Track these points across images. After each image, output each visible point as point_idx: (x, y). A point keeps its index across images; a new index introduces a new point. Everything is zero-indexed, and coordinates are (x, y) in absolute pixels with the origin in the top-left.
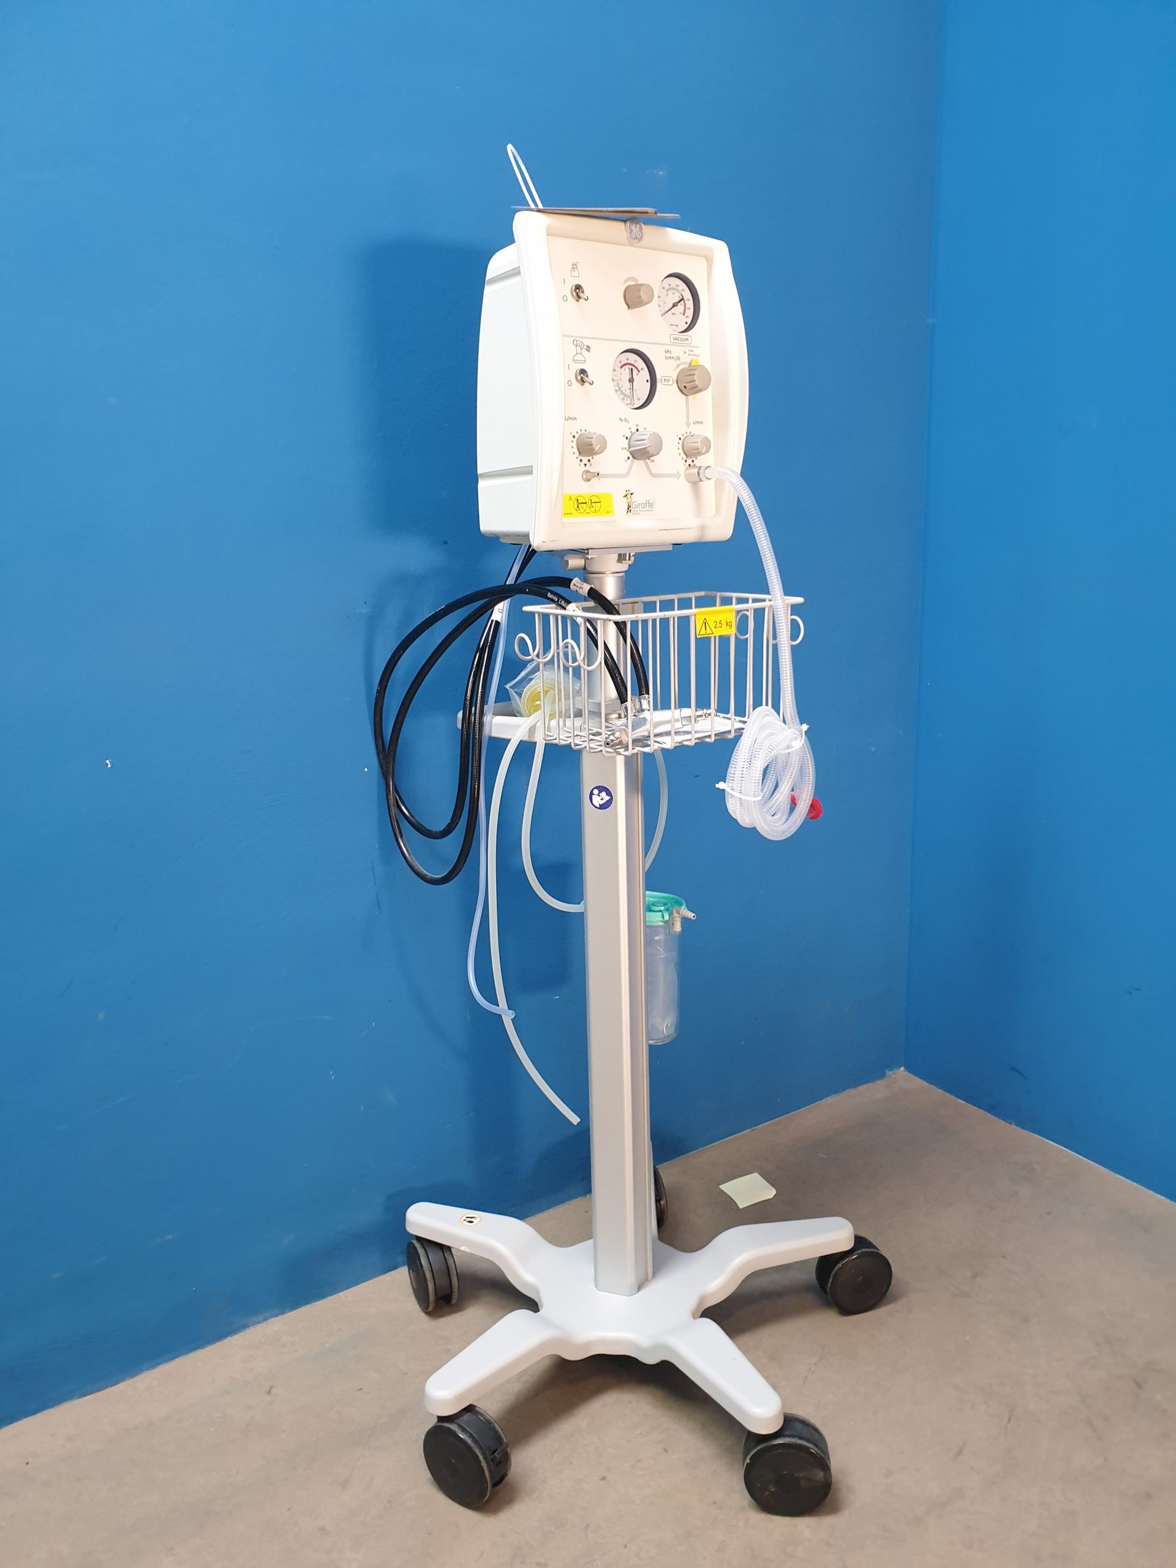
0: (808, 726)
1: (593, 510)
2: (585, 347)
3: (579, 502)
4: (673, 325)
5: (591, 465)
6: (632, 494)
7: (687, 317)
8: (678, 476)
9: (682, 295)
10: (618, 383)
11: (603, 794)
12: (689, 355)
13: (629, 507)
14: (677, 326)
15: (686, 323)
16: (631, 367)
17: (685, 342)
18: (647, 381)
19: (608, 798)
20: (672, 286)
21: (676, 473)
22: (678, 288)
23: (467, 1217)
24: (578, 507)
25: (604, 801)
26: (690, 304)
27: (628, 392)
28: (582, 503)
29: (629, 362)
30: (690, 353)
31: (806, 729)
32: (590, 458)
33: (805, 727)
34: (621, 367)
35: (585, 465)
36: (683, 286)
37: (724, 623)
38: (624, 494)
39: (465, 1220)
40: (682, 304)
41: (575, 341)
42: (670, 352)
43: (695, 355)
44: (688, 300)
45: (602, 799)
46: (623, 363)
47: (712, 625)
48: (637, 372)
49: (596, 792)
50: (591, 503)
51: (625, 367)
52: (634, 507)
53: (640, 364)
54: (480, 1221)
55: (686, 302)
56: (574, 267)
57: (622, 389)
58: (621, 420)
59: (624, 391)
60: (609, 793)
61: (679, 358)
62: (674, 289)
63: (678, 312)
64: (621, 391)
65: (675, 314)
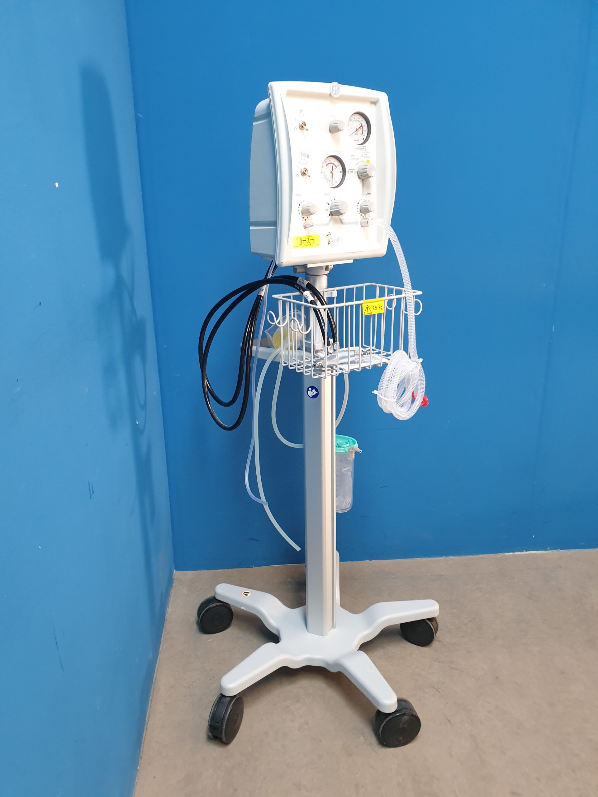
0: (422, 360)
1: (309, 244)
2: (306, 156)
3: (302, 240)
4: (356, 141)
5: (309, 220)
6: (331, 234)
7: (364, 135)
8: (357, 223)
9: (361, 123)
10: (324, 174)
11: (314, 391)
13: (329, 241)
14: (358, 141)
15: (363, 139)
16: (332, 165)
17: (362, 150)
18: (341, 172)
19: (316, 393)
20: (355, 119)
21: (356, 221)
22: (359, 120)
23: (245, 592)
24: (301, 243)
25: (314, 394)
26: (366, 128)
27: (330, 179)
28: (303, 241)
29: (331, 162)
30: (365, 156)
31: (421, 361)
32: (308, 216)
33: (421, 360)
34: (327, 165)
35: (305, 220)
36: (361, 119)
37: (378, 308)
38: (327, 235)
39: (243, 594)
40: (361, 129)
41: (301, 153)
42: (354, 156)
43: (368, 157)
44: (365, 126)
45: (313, 393)
46: (328, 163)
47: (371, 309)
48: (335, 167)
49: (310, 389)
50: (309, 240)
51: (329, 165)
52: (332, 241)
53: (337, 163)
54: (251, 594)
55: (364, 127)
56: (301, 111)
57: (327, 177)
58: (326, 194)
59: (328, 178)
60: (317, 390)
61: (359, 159)
62: (357, 120)
63: (359, 133)
64: (326, 178)
65: (357, 134)
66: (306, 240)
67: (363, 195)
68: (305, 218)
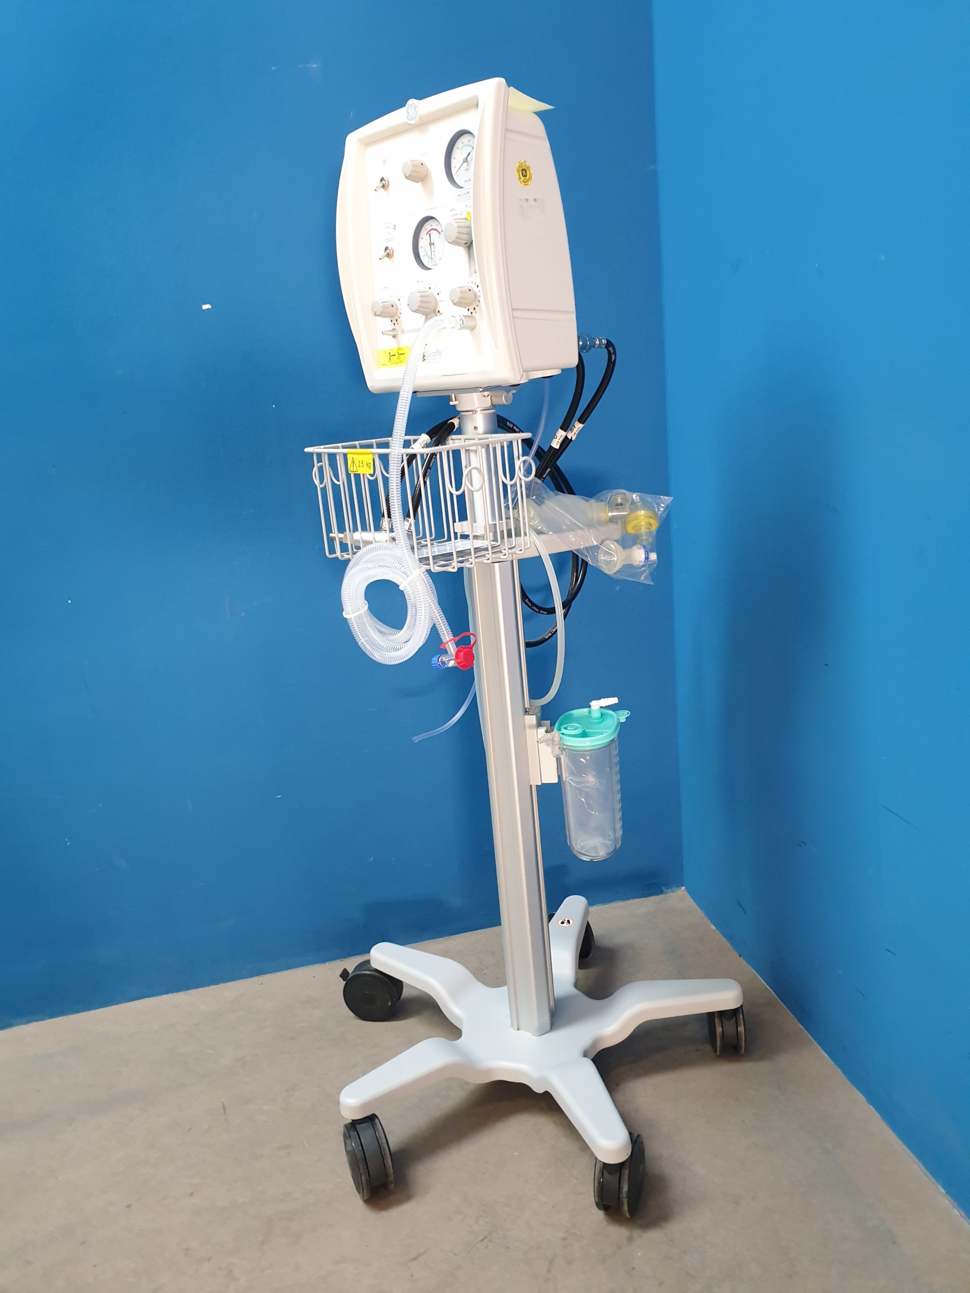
1: (400, 360)
3: (391, 355)
5: (398, 324)
6: (425, 345)
10: (425, 249)
13: (423, 356)
17: (467, 196)
20: (464, 144)
24: (390, 358)
28: (393, 356)
29: (433, 227)
32: (396, 318)
35: (394, 324)
42: (454, 209)
46: (428, 230)
47: (357, 464)
48: (438, 234)
50: (399, 355)
52: (428, 356)
61: (462, 213)
63: (470, 166)
64: (428, 256)
66: (395, 355)
67: (469, 274)
68: (393, 322)
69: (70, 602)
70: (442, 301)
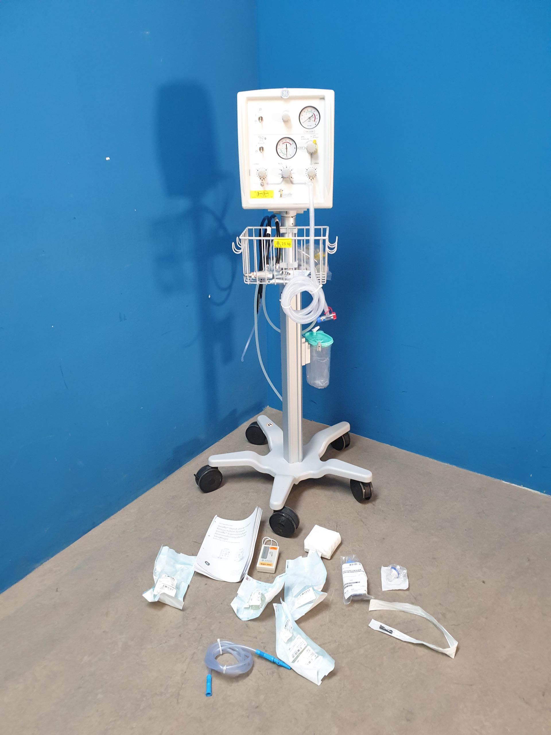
1: (265, 196)
2: (264, 138)
3: (259, 193)
4: (309, 126)
5: (265, 180)
6: (282, 190)
7: (316, 122)
9: (313, 113)
12: (313, 137)
13: (281, 195)
14: (311, 126)
15: (315, 124)
16: (287, 143)
17: (312, 133)
18: (295, 148)
21: (304, 183)
22: (312, 111)
23: (269, 423)
26: (318, 117)
29: (287, 141)
35: (262, 180)
36: (314, 110)
37: (286, 244)
38: (279, 191)
40: (313, 117)
41: (260, 137)
42: (304, 137)
44: (317, 115)
46: (284, 142)
47: (281, 244)
48: (290, 145)
51: (284, 144)
52: (283, 195)
53: (292, 142)
56: (260, 110)
61: (308, 139)
62: (310, 112)
63: (311, 121)
64: (282, 153)
65: (310, 121)
66: (262, 194)
67: (311, 164)
69: (53, 326)
70: (294, 173)
